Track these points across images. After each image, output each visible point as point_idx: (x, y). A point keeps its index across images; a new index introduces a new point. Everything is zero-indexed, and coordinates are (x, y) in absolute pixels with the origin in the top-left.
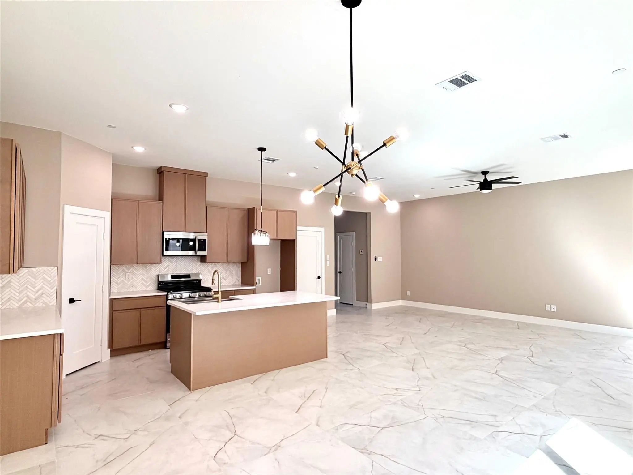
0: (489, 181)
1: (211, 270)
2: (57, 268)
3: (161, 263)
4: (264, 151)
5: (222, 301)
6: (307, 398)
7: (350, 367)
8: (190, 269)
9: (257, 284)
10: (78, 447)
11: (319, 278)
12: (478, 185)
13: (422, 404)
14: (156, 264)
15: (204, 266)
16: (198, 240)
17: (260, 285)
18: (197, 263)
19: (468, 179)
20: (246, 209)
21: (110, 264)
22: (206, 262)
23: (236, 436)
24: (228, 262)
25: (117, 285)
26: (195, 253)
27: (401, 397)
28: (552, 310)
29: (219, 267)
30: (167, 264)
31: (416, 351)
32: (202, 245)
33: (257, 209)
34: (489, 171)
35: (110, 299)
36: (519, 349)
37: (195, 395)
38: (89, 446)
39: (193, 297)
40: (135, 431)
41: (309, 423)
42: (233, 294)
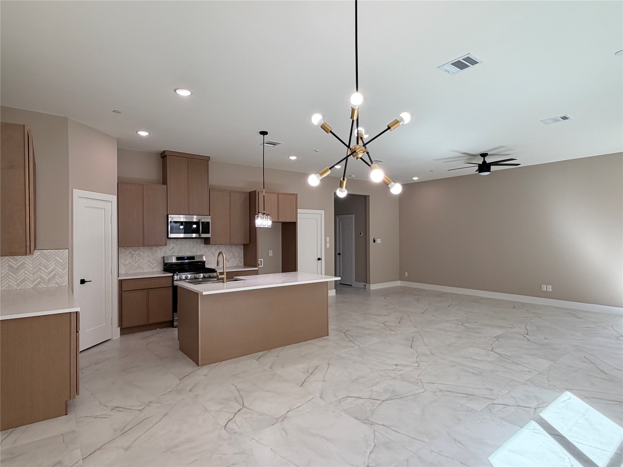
0: (488, 163)
1: (214, 252)
2: (68, 250)
3: (166, 245)
4: (266, 135)
5: (227, 281)
6: (310, 373)
7: (351, 344)
8: (195, 251)
9: (259, 265)
10: (96, 417)
11: (319, 259)
12: (477, 168)
13: (420, 378)
14: (162, 246)
15: (208, 249)
16: (202, 222)
17: (262, 266)
18: (201, 246)
19: (466, 162)
20: (248, 192)
21: (118, 247)
22: (210, 244)
23: (244, 407)
24: (230, 244)
25: (125, 267)
26: (199, 235)
27: (401, 372)
28: (548, 290)
29: (223, 249)
30: (172, 247)
31: (415, 329)
32: (206, 227)
33: (258, 192)
34: (487, 154)
35: (119, 280)
36: (515, 328)
37: (204, 370)
38: (106, 416)
39: (198, 278)
40: (148, 403)
41: (314, 396)
42: (236, 275)
